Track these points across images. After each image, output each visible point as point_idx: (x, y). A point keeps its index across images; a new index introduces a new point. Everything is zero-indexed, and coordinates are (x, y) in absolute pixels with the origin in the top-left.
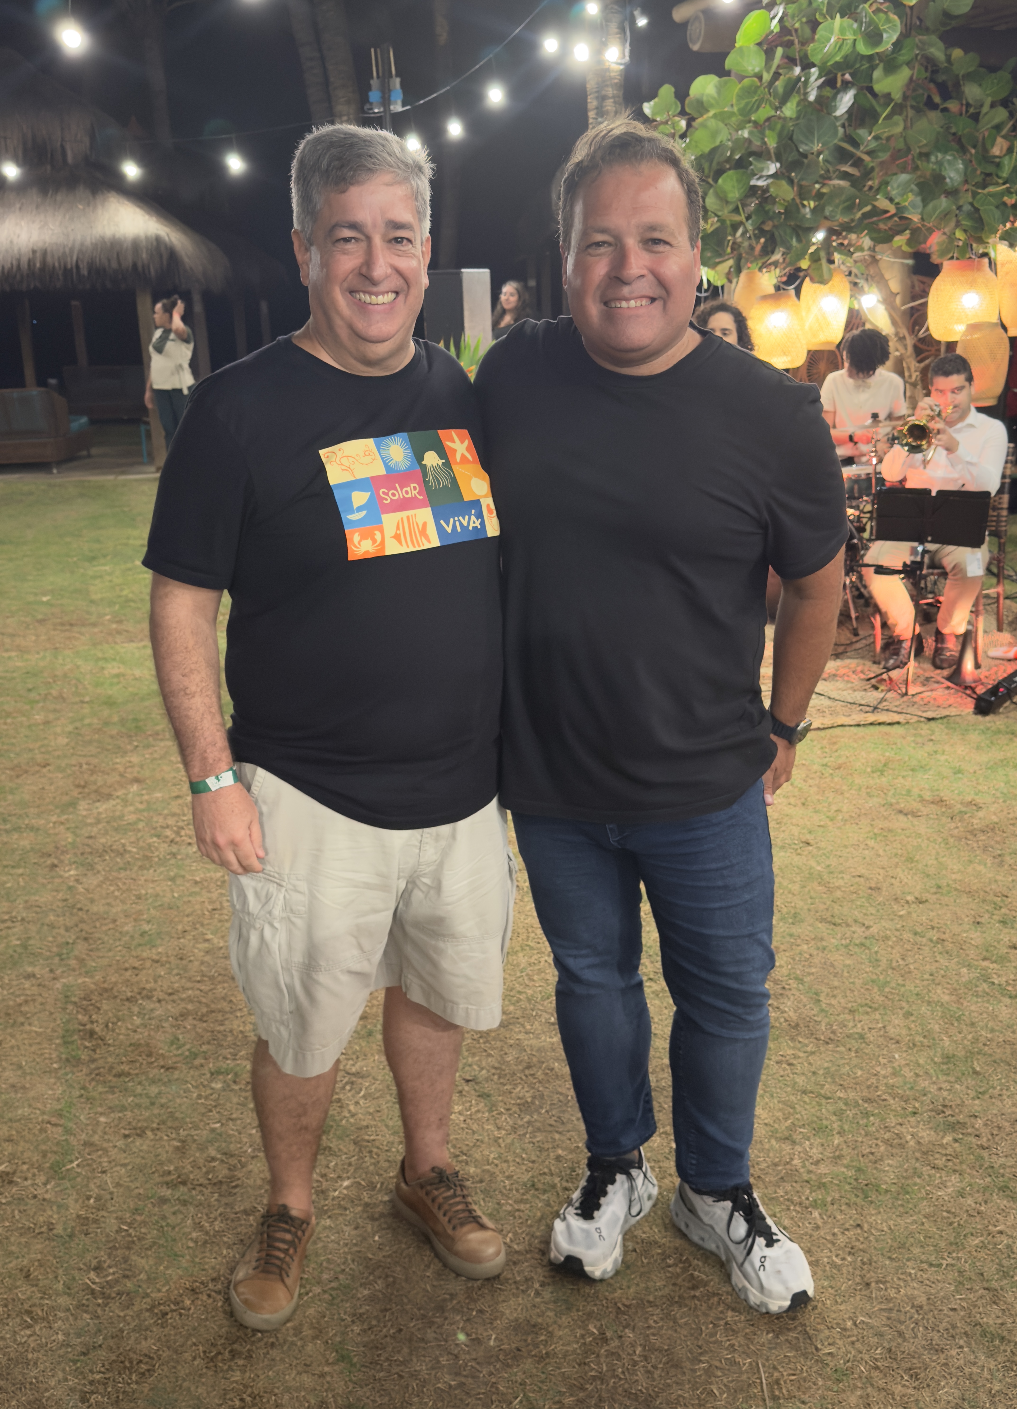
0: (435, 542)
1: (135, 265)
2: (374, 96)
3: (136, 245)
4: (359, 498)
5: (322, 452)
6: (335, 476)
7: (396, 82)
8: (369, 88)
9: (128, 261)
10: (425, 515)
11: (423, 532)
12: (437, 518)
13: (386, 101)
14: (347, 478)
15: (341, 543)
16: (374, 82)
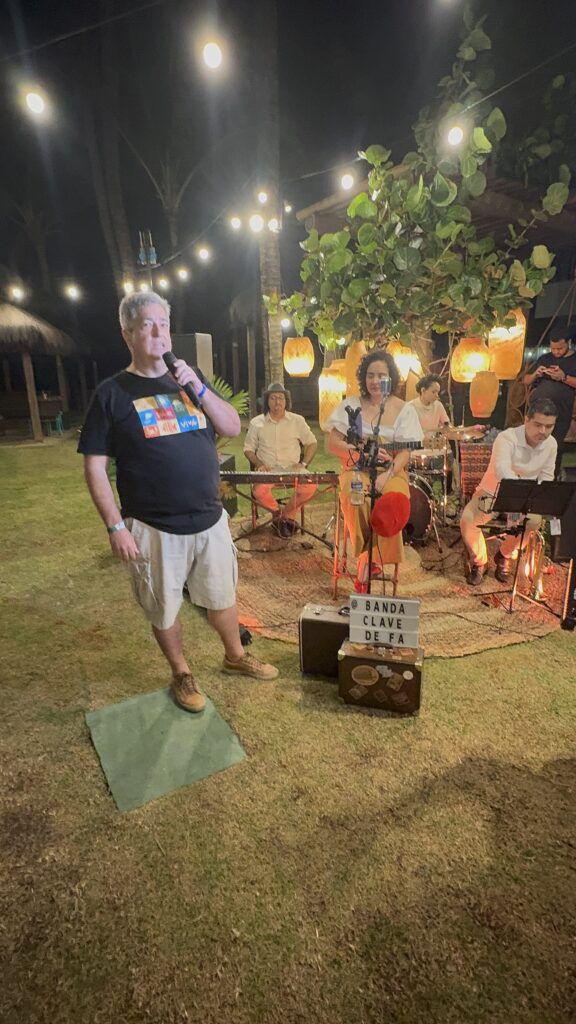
0: (179, 431)
1: (20, 341)
2: (142, 256)
3: (20, 330)
4: (148, 416)
5: (134, 402)
6: (139, 409)
7: (153, 250)
8: (138, 252)
9: (16, 338)
10: (174, 421)
11: (175, 427)
12: (179, 421)
13: (148, 259)
14: (144, 410)
15: (141, 432)
16: (142, 249)
